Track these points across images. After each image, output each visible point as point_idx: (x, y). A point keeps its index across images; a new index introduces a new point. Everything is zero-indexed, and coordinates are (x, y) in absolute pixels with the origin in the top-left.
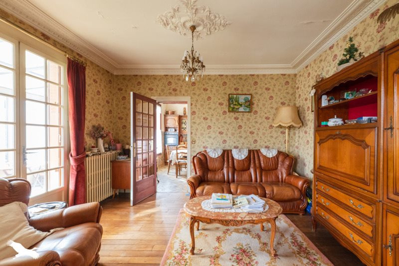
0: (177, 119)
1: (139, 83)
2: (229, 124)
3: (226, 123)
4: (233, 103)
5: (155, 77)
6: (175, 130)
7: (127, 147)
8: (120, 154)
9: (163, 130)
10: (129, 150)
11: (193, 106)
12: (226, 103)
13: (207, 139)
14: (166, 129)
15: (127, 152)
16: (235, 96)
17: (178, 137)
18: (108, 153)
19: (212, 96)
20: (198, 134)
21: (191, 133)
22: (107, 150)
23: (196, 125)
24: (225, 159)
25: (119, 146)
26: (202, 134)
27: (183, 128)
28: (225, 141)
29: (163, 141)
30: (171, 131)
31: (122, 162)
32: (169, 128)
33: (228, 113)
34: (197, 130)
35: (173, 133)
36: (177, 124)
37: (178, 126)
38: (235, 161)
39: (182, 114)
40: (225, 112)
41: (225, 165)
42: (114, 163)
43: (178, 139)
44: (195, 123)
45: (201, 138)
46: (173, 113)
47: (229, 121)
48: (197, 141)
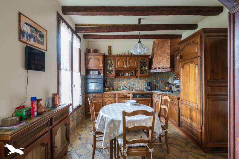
0: (101, 58)
6: (99, 73)
9: (83, 73)
14: (88, 71)
17: (102, 82)
27: (108, 70)
29: (84, 88)
30: (93, 74)
32: (91, 70)
35: (96, 77)
36: (101, 65)
37: (103, 68)
39: (107, 53)
43: (103, 84)
46: (96, 51)
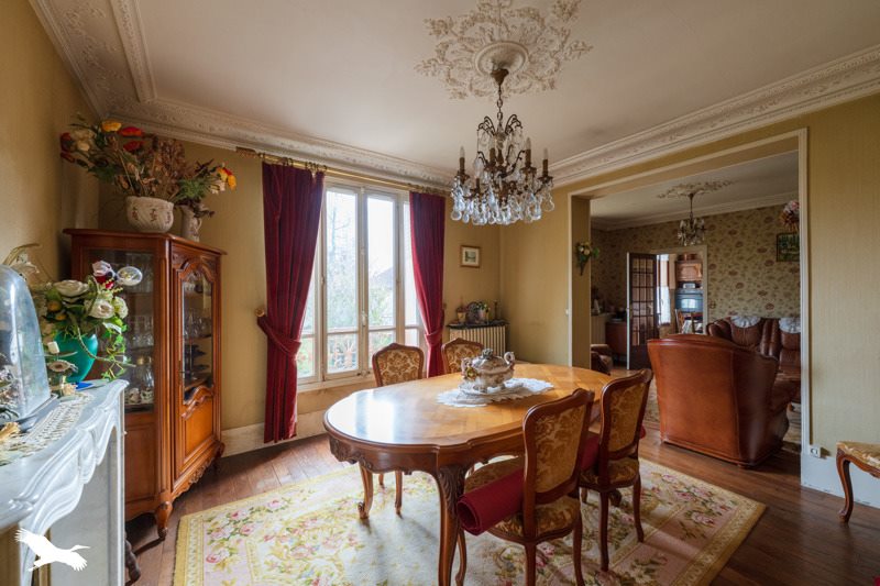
1: (635, 236)
2: (779, 280)
3: (771, 278)
4: (786, 248)
5: (654, 227)
7: (621, 309)
8: (614, 317)
10: (625, 312)
11: (711, 258)
12: (771, 248)
13: (737, 302)
14: (679, 284)
15: (622, 315)
16: (790, 236)
18: (604, 315)
19: (744, 241)
20: (721, 296)
21: (709, 294)
22: (603, 311)
23: (716, 283)
24: (764, 331)
25: (612, 308)
26: (727, 295)
28: (770, 306)
31: (617, 325)
33: (776, 264)
34: (718, 289)
38: (783, 335)
40: (769, 263)
41: (764, 339)
42: (608, 325)
44: (714, 280)
45: (725, 300)
47: (778, 275)
48: (719, 305)
